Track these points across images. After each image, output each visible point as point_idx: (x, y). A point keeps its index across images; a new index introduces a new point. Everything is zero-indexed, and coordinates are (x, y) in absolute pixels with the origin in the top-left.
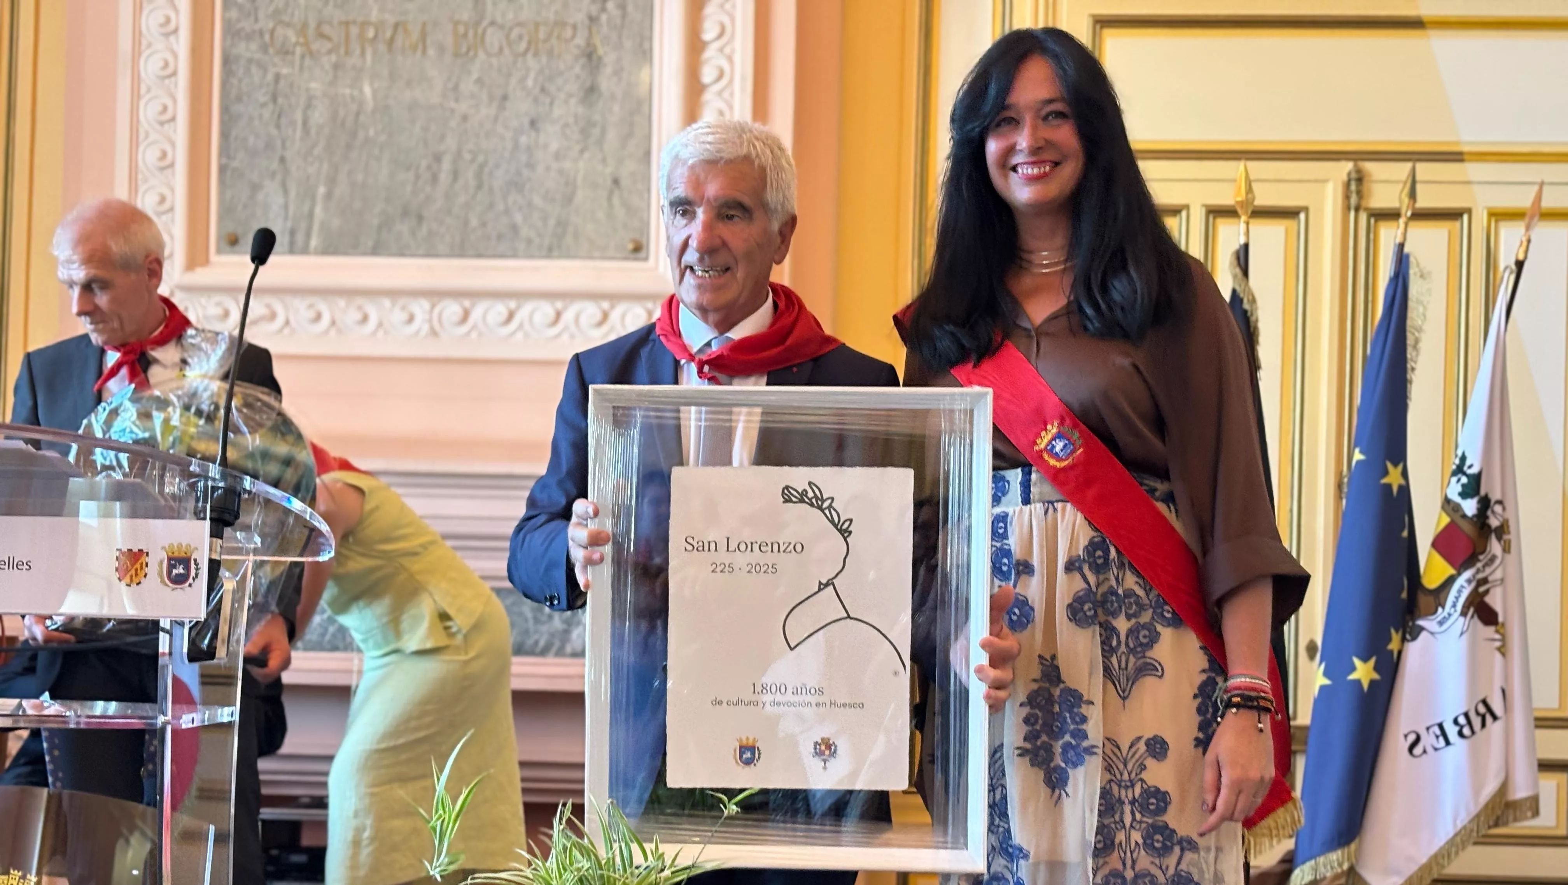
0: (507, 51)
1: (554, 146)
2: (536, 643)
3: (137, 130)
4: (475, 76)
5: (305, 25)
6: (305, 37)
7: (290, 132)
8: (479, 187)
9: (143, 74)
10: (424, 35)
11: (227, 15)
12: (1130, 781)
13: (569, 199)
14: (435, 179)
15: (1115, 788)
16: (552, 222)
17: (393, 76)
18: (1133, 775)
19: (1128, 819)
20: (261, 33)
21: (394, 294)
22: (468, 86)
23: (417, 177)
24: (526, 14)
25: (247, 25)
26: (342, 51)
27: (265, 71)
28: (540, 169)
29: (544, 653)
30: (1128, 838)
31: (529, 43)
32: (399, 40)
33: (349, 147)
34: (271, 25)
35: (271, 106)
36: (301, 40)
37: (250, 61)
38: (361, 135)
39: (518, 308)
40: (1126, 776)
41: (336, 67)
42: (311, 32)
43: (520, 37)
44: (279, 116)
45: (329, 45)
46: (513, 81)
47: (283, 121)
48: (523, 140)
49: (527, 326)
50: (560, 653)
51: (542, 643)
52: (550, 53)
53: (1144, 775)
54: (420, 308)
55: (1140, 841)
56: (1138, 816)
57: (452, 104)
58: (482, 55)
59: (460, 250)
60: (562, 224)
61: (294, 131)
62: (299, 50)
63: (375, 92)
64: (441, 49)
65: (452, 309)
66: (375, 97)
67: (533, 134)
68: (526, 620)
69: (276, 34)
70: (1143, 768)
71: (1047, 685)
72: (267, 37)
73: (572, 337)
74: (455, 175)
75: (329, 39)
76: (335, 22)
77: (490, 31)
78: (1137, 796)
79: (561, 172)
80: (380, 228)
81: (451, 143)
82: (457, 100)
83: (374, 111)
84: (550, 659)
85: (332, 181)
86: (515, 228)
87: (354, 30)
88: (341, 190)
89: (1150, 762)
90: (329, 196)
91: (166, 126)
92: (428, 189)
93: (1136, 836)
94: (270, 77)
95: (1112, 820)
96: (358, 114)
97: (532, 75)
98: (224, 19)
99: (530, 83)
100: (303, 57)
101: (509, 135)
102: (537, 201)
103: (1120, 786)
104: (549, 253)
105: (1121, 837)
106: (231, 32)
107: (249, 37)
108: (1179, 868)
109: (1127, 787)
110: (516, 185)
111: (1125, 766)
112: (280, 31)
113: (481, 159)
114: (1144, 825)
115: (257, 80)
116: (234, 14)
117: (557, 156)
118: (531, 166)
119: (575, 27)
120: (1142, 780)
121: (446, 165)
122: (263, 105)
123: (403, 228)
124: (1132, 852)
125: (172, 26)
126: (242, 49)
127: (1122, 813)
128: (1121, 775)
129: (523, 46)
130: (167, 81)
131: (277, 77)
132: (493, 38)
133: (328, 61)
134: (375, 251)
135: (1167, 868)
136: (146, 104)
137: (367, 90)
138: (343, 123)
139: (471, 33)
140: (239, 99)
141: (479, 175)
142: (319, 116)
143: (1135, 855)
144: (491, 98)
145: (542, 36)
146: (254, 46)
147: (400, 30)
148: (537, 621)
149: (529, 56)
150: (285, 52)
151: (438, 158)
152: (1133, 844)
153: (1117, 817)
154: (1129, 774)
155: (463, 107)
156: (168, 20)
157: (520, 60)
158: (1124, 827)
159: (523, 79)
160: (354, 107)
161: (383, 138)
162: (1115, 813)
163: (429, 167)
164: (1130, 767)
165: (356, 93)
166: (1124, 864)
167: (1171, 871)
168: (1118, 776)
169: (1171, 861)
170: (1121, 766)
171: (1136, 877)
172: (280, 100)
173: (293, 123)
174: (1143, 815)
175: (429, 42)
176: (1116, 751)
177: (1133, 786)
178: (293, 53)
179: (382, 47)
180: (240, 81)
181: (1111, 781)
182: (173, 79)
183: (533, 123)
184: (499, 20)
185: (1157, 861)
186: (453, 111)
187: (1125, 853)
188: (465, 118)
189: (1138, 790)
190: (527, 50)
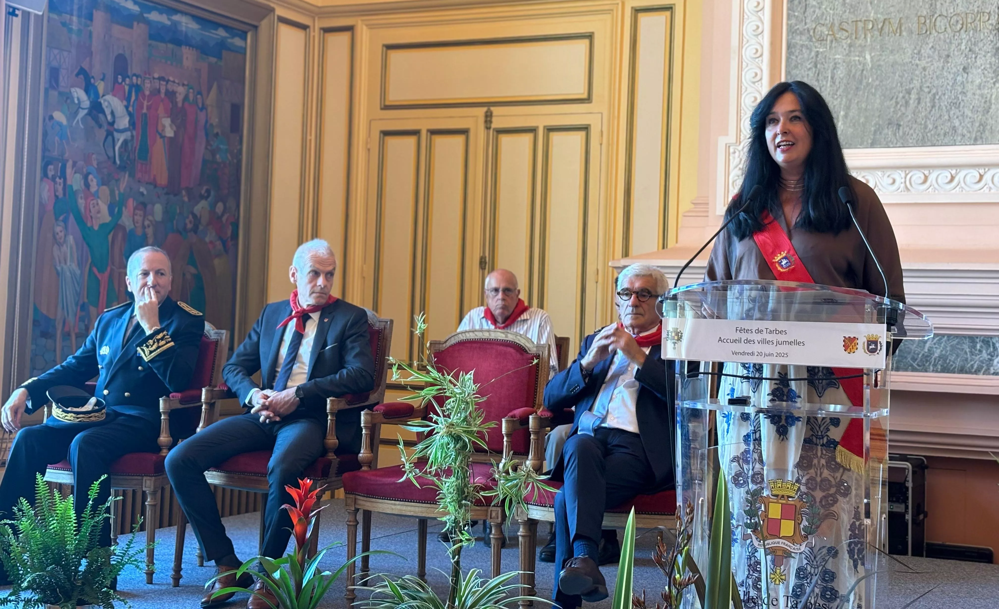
0: (949, 30)
1: (978, 81)
2: (972, 366)
3: (741, 87)
4: (930, 46)
5: (833, 24)
6: (832, 31)
7: (825, 83)
8: (933, 106)
9: (744, 57)
10: (900, 25)
11: (790, 22)
12: (822, 435)
13: (987, 111)
14: (907, 103)
15: (814, 439)
16: (977, 124)
17: (882, 49)
18: (823, 433)
19: (819, 454)
20: (808, 31)
21: (883, 168)
22: (926, 51)
23: (897, 103)
24: (960, 9)
25: (800, 27)
26: (854, 37)
27: (811, 51)
28: (969, 94)
29: (977, 372)
30: (819, 462)
31: (962, 24)
32: (886, 30)
33: (857, 89)
34: (814, 26)
35: (814, 69)
36: (831, 33)
37: (802, 46)
38: (864, 82)
39: (957, 174)
40: (820, 433)
41: (850, 46)
42: (836, 28)
43: (957, 21)
44: (818, 75)
45: (846, 34)
46: (953, 47)
47: (821, 77)
48: (959, 78)
49: (962, 184)
50: (987, 372)
51: (975, 366)
52: (975, 30)
53: (828, 434)
54: (899, 176)
55: (825, 464)
56: (824, 452)
57: (918, 62)
58: (934, 33)
59: (922, 142)
60: (983, 125)
61: (827, 82)
62: (829, 38)
63: (872, 58)
64: (911, 32)
65: (918, 176)
66: (872, 61)
67: (965, 75)
68: (966, 353)
69: (816, 30)
70: (828, 430)
71: (782, 387)
72: (811, 33)
73: (990, 189)
74: (919, 100)
75: (847, 31)
76: (850, 22)
77: (939, 19)
78: (825, 443)
79: (982, 96)
80: (875, 132)
81: (916, 83)
82: (919, 60)
83: (871, 69)
84: (981, 376)
85: (848, 108)
86: (954, 129)
87: (860, 25)
88: (853, 112)
89: (832, 428)
90: (846, 116)
91: (756, 84)
92: (903, 109)
93: (823, 462)
94: (813, 54)
95: (812, 453)
96: (863, 70)
97: (964, 42)
98: (788, 24)
99: (963, 47)
100: (832, 41)
101: (950, 76)
102: (968, 113)
103: (817, 438)
104: (975, 141)
105: (815, 461)
106: (791, 31)
107: (801, 33)
108: (842, 478)
109: (820, 439)
110: (956, 104)
111: (820, 428)
112: (819, 28)
113: (934, 91)
114: (827, 456)
115: (806, 56)
116: (793, 21)
117: (979, 87)
118: (963, 93)
119: (989, 13)
120: (827, 436)
121: (913, 96)
122: (809, 69)
123: (889, 132)
124: (820, 469)
125: (760, 30)
126: (798, 40)
127: (817, 450)
128: (818, 432)
129: (959, 26)
130: (757, 60)
131: (817, 53)
132: (941, 23)
133: (845, 43)
134: (873, 145)
135: (837, 478)
136: (746, 72)
137: (868, 57)
138: (854, 76)
139: (928, 21)
140: (796, 67)
141: (933, 100)
142: (841, 73)
143: (822, 470)
144: (940, 57)
145: (969, 20)
146: (804, 38)
147: (887, 23)
148: (972, 353)
149: (962, 31)
150: (822, 40)
151: (909, 92)
152: (821, 465)
153: (814, 452)
154: (822, 432)
155: (923, 63)
156: (758, 27)
157: (958, 34)
158: (817, 457)
159: (960, 44)
160: (860, 67)
161: (877, 83)
162: (813, 450)
163: (903, 97)
164: (822, 429)
165: (861, 59)
166: (816, 475)
167: (838, 479)
168: (816, 433)
169: (838, 475)
170: (818, 428)
171: (822, 481)
172: (818, 66)
173: (826, 78)
174: (827, 452)
175: (903, 28)
176: (816, 421)
177: (823, 438)
178: (826, 40)
179: (876, 33)
180: (797, 57)
181: (813, 435)
182: (760, 59)
183: (964, 69)
184: (945, 14)
185: (832, 474)
186: (917, 65)
187: (817, 469)
188: (924, 69)
189: (825, 440)
190: (961, 29)
